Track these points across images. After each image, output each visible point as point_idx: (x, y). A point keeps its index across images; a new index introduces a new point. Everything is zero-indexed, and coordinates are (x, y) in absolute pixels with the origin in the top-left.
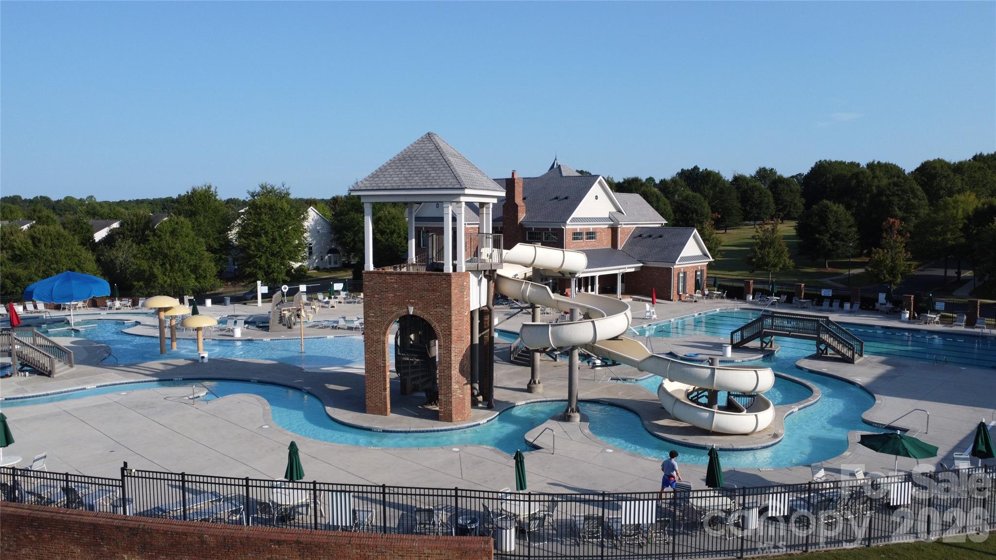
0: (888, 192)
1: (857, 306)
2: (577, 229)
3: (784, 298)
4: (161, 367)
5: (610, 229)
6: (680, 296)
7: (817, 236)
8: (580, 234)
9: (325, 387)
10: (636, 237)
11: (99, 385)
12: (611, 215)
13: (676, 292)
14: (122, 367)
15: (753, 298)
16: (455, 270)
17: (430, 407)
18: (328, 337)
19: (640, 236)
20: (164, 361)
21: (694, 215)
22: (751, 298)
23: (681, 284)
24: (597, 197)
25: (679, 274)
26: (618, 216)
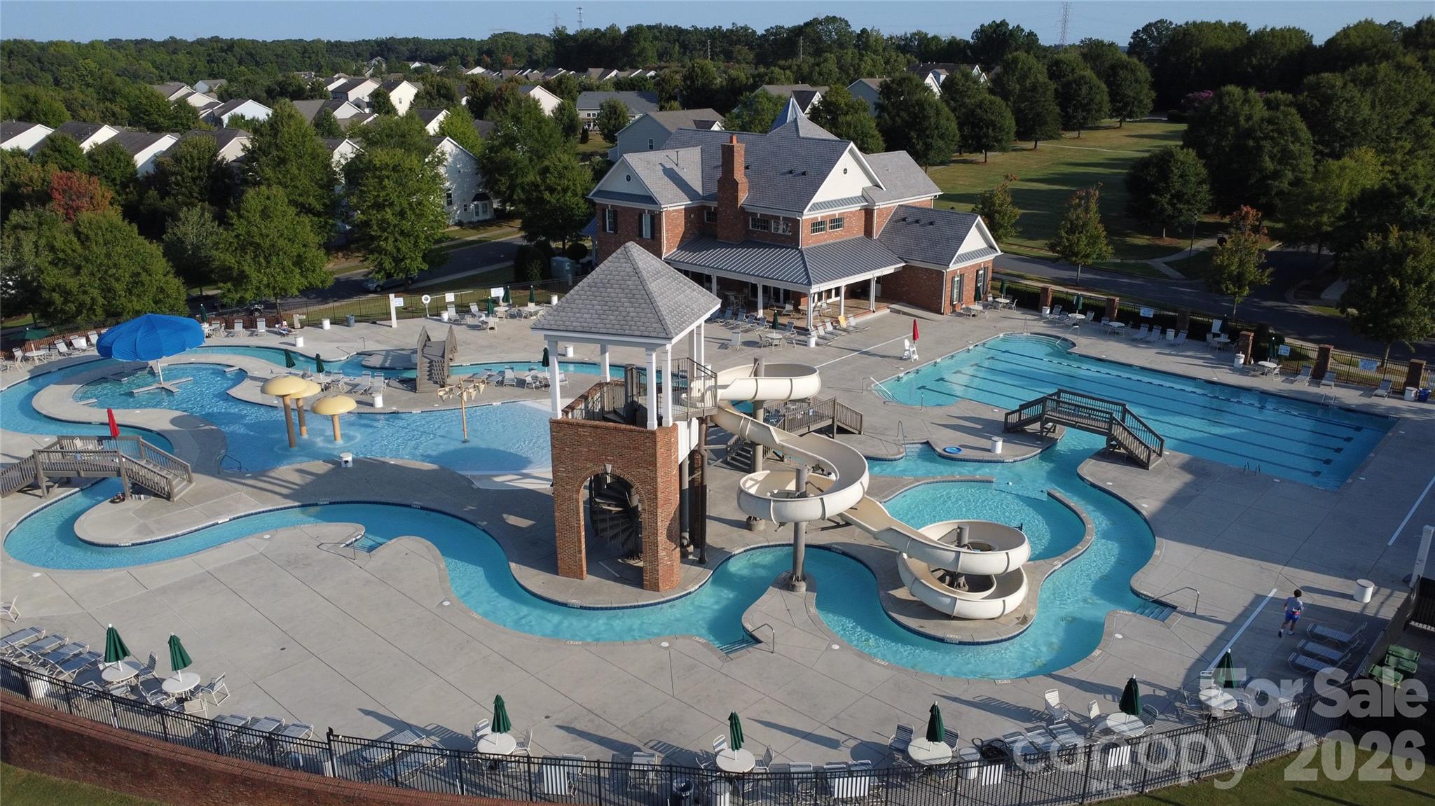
0: (1259, 134)
1: (1183, 335)
2: (817, 218)
3: (1091, 315)
4: (297, 479)
5: (863, 212)
6: (954, 306)
7: (1153, 196)
8: (822, 223)
9: (504, 520)
10: (899, 221)
11: (232, 517)
12: (865, 195)
13: (948, 302)
14: (249, 478)
15: (1051, 312)
16: (660, 424)
17: (632, 562)
18: (494, 404)
19: (904, 220)
20: (298, 466)
21: (990, 131)
22: (1048, 312)
23: (955, 291)
24: (845, 171)
25: (953, 278)
26: (875, 194)
